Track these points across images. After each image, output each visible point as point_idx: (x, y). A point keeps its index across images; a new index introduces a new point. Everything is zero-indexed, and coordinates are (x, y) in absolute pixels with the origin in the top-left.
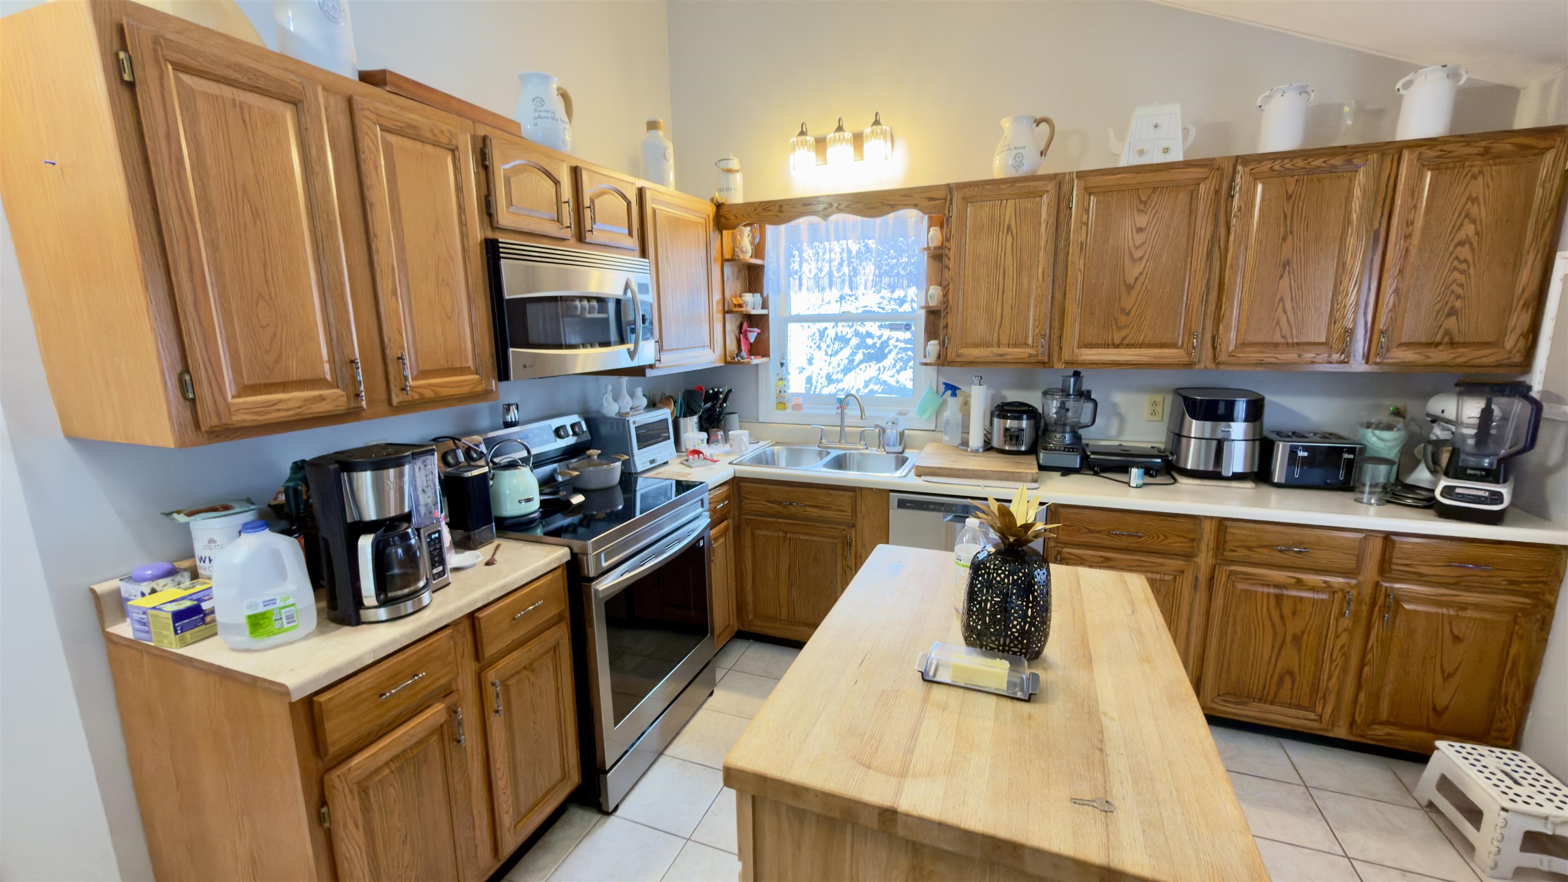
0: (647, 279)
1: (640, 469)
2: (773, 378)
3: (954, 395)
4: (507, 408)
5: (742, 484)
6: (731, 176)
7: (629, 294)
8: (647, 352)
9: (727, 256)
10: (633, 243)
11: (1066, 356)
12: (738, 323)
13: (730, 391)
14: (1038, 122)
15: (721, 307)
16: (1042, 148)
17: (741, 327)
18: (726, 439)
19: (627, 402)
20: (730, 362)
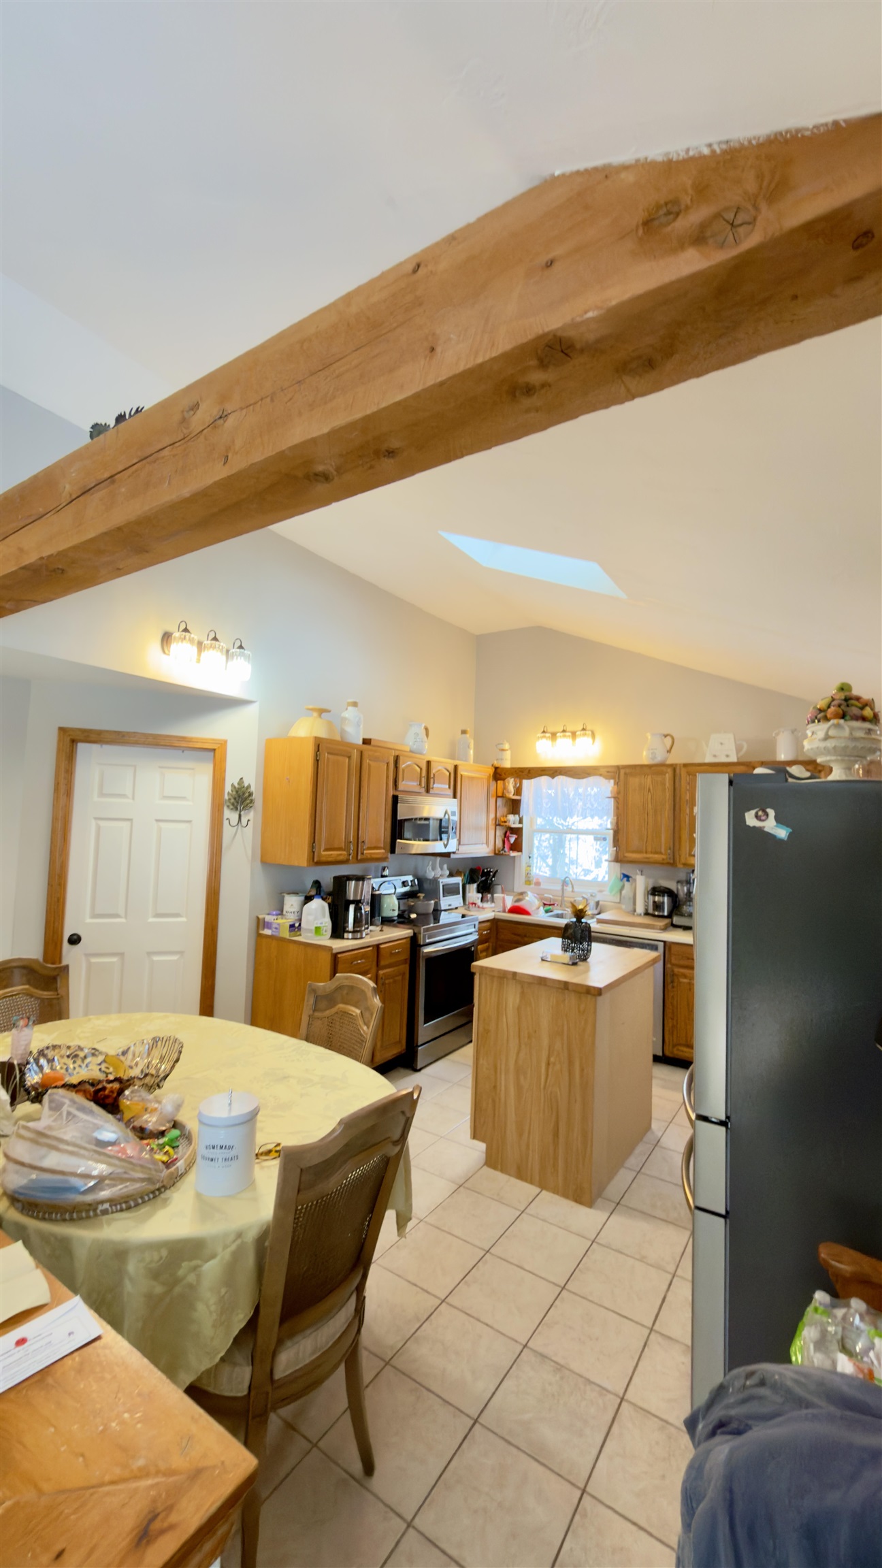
0: (456, 809)
1: (443, 908)
2: (524, 865)
3: (628, 880)
4: (384, 869)
5: (499, 923)
6: (504, 752)
7: (447, 817)
8: (452, 846)
9: (500, 794)
10: (450, 792)
11: (683, 860)
12: (504, 831)
13: (497, 871)
14: (666, 736)
15: (494, 822)
16: (668, 748)
17: (506, 833)
18: (493, 900)
19: (439, 872)
20: (498, 854)
